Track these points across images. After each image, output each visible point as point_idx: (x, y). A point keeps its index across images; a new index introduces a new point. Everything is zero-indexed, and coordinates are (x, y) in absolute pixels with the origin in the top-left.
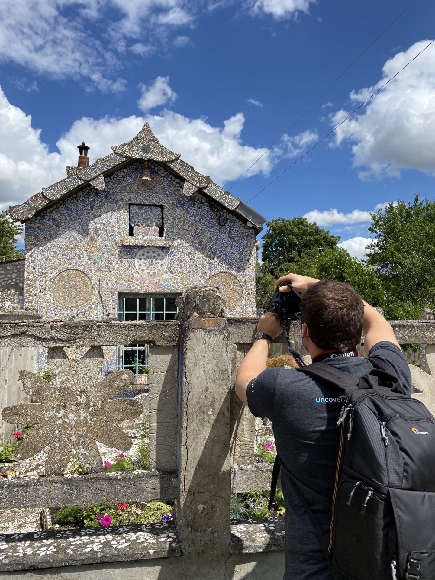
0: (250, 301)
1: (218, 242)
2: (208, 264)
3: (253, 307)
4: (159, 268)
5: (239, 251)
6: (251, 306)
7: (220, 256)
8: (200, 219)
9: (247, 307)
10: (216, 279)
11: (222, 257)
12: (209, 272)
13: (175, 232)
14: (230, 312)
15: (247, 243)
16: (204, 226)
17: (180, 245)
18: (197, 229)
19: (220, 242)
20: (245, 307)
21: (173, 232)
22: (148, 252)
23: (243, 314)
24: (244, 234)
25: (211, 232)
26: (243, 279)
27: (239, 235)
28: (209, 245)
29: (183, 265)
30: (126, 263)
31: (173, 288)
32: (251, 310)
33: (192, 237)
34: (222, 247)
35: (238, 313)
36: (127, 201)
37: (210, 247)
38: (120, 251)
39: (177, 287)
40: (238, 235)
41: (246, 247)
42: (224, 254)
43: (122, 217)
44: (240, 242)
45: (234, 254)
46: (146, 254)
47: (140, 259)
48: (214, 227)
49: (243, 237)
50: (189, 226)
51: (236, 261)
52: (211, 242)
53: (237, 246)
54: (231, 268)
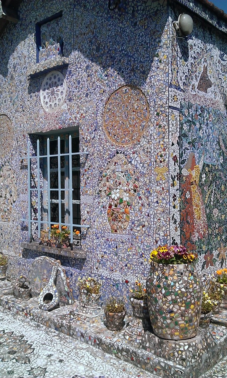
0: (160, 127)
1: (118, 39)
2: (106, 78)
3: (164, 138)
4: (60, 97)
5: (145, 42)
6: (161, 136)
7: (120, 61)
8: (98, 13)
9: (156, 137)
10: (117, 99)
11: (122, 60)
12: (107, 89)
13: (72, 42)
14: (133, 148)
15: (156, 25)
16: (102, 20)
17: (78, 58)
18: (94, 28)
19: (121, 37)
20: (152, 138)
21: (71, 43)
22: (50, 79)
23: (149, 150)
24: (152, 11)
25: (110, 25)
26: (150, 91)
27: (145, 16)
28: (108, 46)
29: (81, 87)
30: (34, 98)
31: (70, 121)
32: (162, 142)
33: (90, 42)
34: (122, 45)
35: (144, 150)
36: (35, 22)
37: (109, 50)
38: (30, 85)
39: (74, 119)
40: (143, 15)
41: (154, 32)
42: (126, 55)
43: (31, 43)
44: (146, 27)
45: (137, 51)
46: (49, 82)
47: (44, 90)
48: (112, 17)
49: (150, 17)
50: (87, 28)
51: (141, 62)
52: (110, 42)
53: (141, 37)
54: (134, 75)
